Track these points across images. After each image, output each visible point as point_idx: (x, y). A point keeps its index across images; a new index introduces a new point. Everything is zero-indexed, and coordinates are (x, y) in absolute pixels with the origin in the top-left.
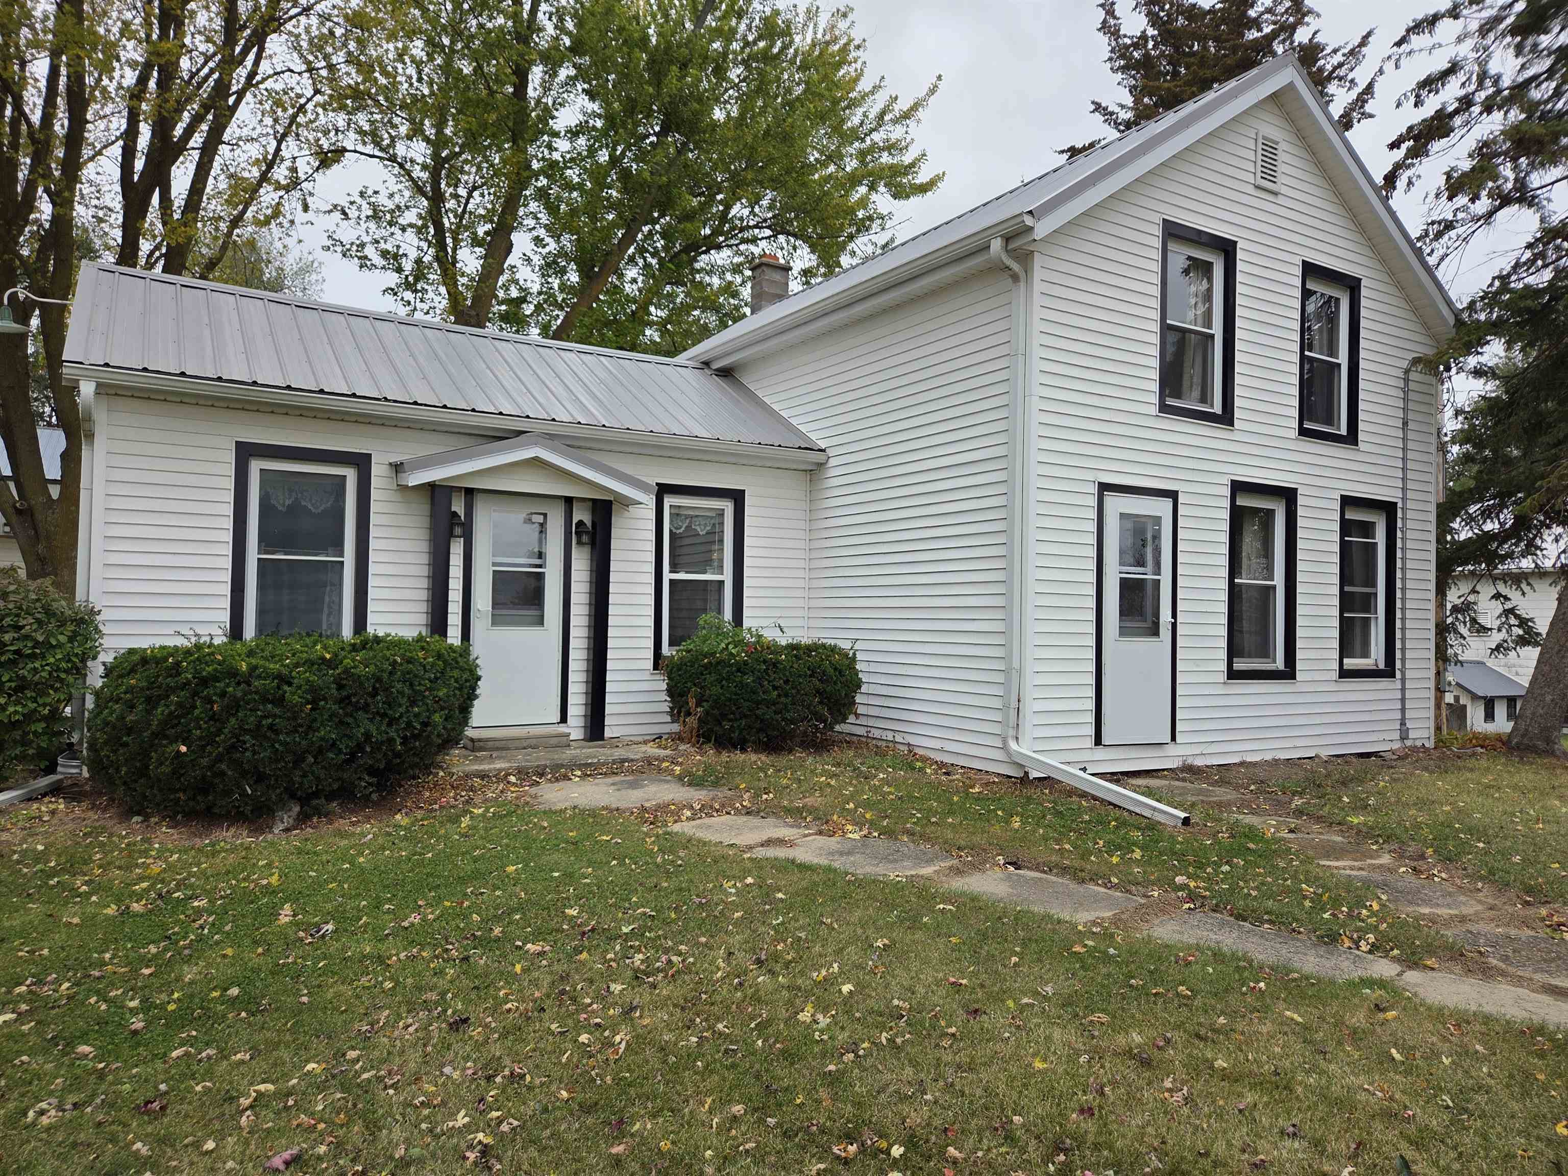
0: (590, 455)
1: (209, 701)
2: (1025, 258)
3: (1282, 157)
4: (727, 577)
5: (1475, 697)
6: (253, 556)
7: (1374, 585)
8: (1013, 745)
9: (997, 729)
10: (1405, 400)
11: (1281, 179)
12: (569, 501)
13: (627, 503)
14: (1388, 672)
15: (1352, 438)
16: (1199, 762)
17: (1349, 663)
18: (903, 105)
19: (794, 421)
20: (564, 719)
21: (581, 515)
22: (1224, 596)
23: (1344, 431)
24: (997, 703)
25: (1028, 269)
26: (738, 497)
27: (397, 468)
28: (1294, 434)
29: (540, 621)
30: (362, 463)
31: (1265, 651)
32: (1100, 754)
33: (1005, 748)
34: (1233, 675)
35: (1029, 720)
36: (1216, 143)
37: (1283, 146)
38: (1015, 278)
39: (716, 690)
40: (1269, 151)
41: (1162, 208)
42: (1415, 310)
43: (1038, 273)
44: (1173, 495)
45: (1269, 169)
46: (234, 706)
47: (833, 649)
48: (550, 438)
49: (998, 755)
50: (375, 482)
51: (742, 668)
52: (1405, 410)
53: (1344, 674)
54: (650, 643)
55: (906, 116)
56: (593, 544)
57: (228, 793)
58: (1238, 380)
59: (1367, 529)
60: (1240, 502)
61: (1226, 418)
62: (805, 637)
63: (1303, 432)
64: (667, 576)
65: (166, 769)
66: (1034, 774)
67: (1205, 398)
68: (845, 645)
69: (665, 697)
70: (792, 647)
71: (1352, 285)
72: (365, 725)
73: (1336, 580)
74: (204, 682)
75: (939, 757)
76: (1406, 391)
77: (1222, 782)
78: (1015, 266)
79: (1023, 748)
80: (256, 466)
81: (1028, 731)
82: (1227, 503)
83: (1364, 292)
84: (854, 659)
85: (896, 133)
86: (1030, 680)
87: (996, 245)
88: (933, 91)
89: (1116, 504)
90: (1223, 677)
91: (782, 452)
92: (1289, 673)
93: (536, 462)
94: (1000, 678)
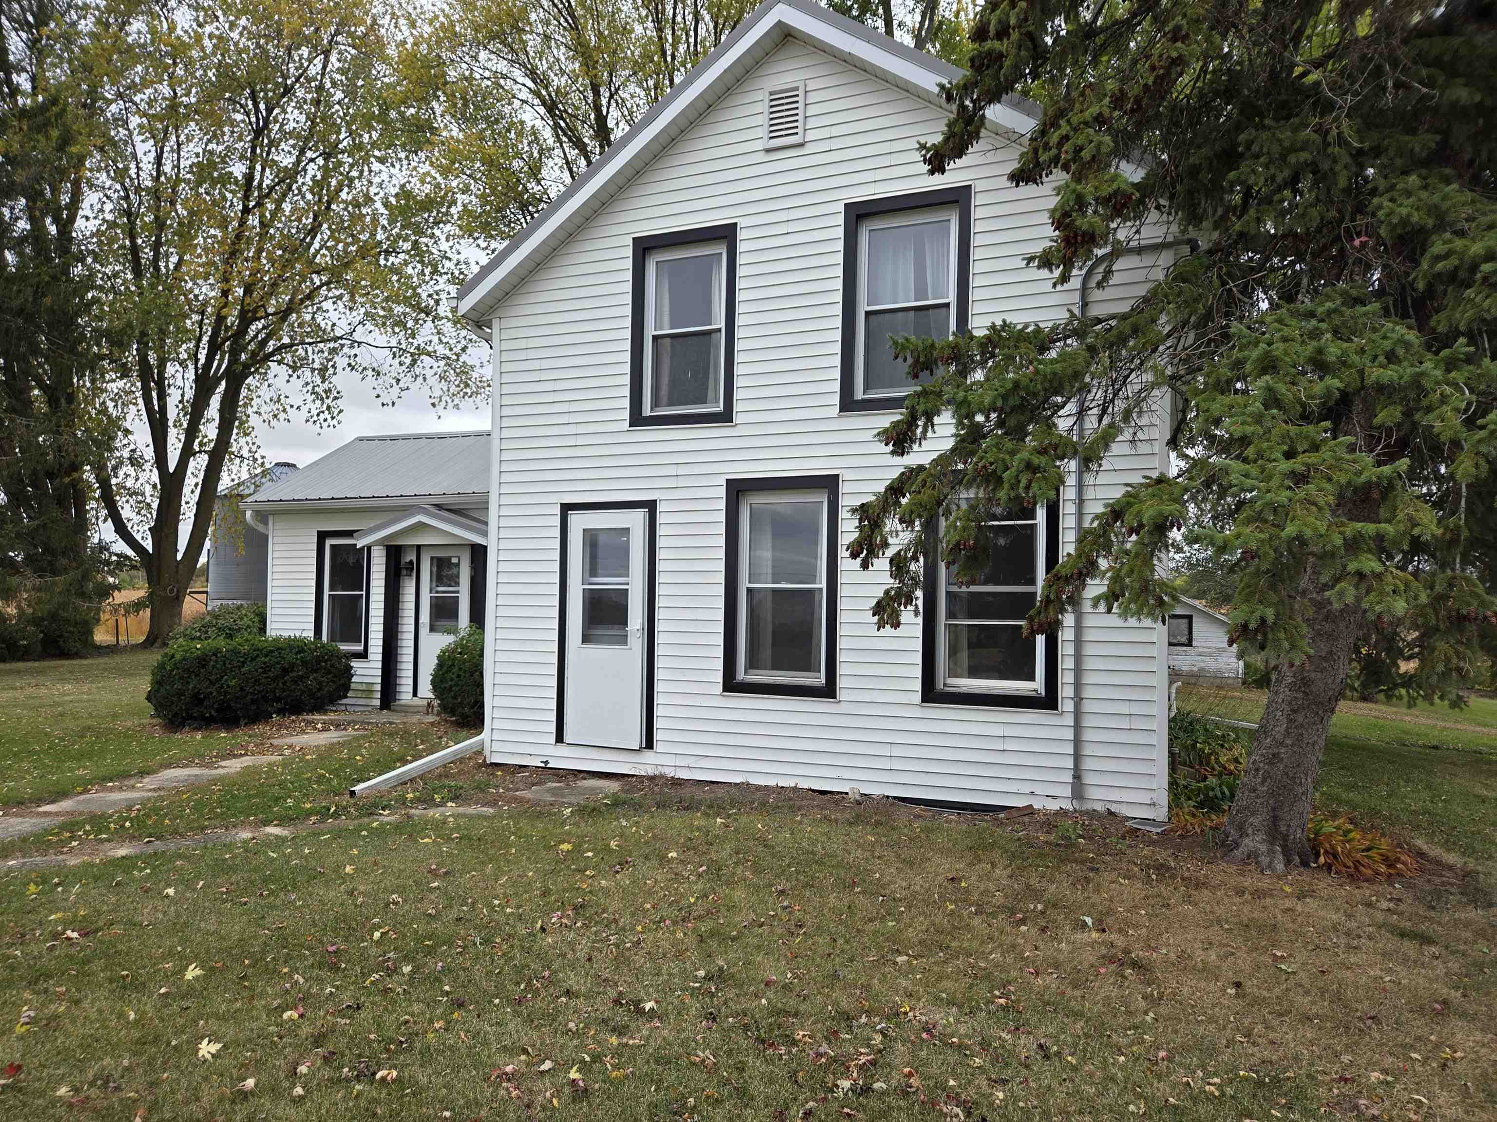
3: (808, 98)
6: (326, 592)
7: (1035, 582)
16: (681, 775)
17: (945, 684)
22: (721, 605)
28: (834, 411)
32: (562, 750)
34: (735, 687)
35: (489, 712)
37: (807, 87)
44: (648, 505)
45: (786, 123)
58: (739, 370)
61: (725, 416)
63: (852, 406)
80: (329, 542)
81: (489, 723)
82: (723, 502)
86: (491, 680)
89: (579, 521)
90: (717, 689)
92: (821, 690)
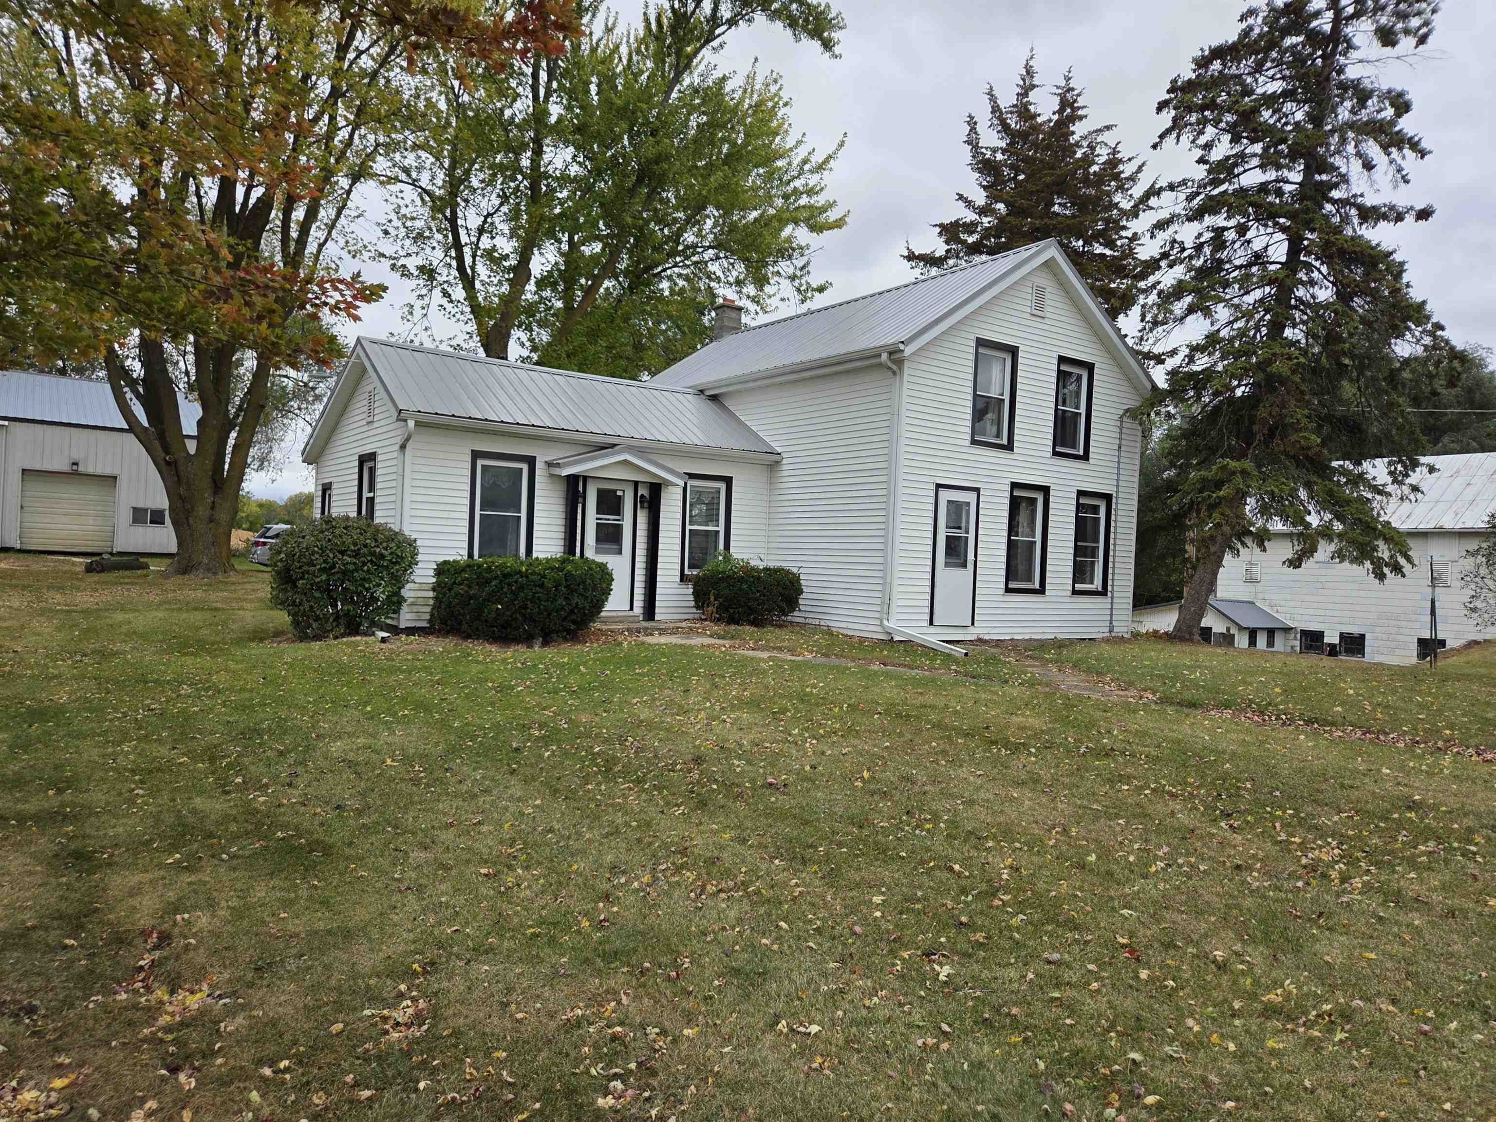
0: (651, 457)
1: (509, 585)
2: (900, 363)
3: (1048, 296)
4: (721, 528)
5: (1241, 628)
6: (478, 511)
7: (1097, 541)
8: (885, 623)
9: (877, 615)
10: (1121, 433)
11: (1049, 309)
12: (636, 484)
13: (669, 483)
14: (1103, 593)
15: (1086, 457)
16: (987, 637)
17: (1079, 586)
18: (818, 158)
19: (760, 434)
20: (632, 609)
21: (643, 491)
22: (1004, 547)
23: (1081, 453)
24: (879, 601)
25: (901, 369)
26: (728, 481)
27: (549, 464)
28: (1049, 455)
29: (620, 552)
30: (531, 461)
31: (1029, 578)
32: (932, 630)
33: (881, 625)
34: (1008, 590)
35: (894, 609)
36: (1012, 292)
37: (1049, 289)
38: (894, 373)
39: (727, 592)
40: (1040, 292)
41: (977, 331)
42: (1129, 380)
43: (906, 371)
44: (977, 490)
45: (1040, 305)
46: (521, 588)
47: (788, 572)
48: (631, 449)
49: (879, 629)
50: (538, 472)
51: (741, 580)
52: (1120, 439)
53: (1075, 592)
54: (678, 567)
55: (820, 168)
56: (650, 508)
57: (517, 629)
58: (1017, 425)
59: (1095, 509)
60: (1016, 493)
61: (1009, 447)
62: (772, 564)
63: (1055, 454)
64: (688, 527)
65: (493, 615)
66: (896, 638)
67: (998, 435)
68: (795, 570)
69: (692, 598)
70: (766, 569)
71: (1090, 367)
72: (576, 599)
73: (1073, 538)
74: (505, 576)
75: (846, 632)
76: (1121, 428)
77: (997, 646)
78: (894, 367)
79: (891, 624)
80: (480, 463)
81: (894, 616)
82: (1008, 495)
83: (1096, 371)
84: (798, 579)
85: (813, 180)
86: (896, 589)
87: (884, 356)
88: (842, 144)
89: (945, 496)
90: (1002, 592)
91: (756, 455)
92: (1042, 591)
93: (625, 462)
94: (880, 588)
